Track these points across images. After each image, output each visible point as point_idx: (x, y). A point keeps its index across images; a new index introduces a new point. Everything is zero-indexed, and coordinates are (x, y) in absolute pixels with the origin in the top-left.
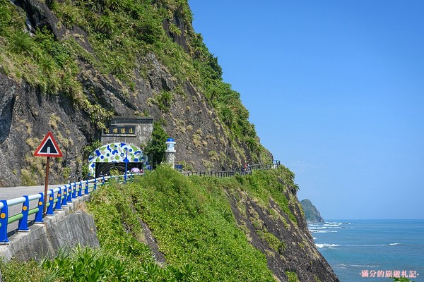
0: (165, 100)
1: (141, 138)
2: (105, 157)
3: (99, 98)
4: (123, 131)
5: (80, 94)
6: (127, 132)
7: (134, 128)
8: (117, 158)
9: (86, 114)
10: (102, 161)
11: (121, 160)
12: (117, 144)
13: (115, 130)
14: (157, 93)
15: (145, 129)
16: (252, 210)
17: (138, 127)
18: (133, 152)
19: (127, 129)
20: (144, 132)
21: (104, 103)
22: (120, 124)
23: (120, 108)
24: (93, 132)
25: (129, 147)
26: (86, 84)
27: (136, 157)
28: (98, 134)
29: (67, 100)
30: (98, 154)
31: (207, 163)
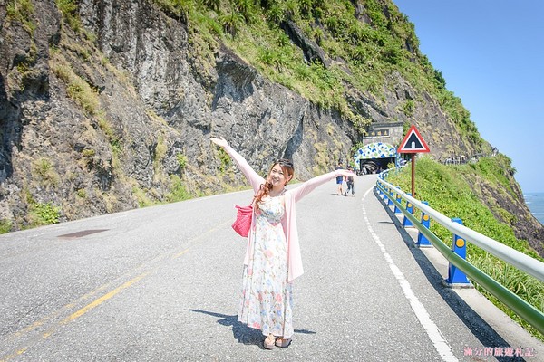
0: (409, 107)
1: (394, 138)
2: (367, 154)
3: (359, 109)
4: (379, 133)
5: (346, 108)
6: (382, 134)
7: (388, 131)
8: (376, 154)
9: (351, 123)
10: (364, 158)
11: (379, 156)
12: (376, 144)
13: (373, 133)
14: (402, 102)
15: (396, 131)
16: (486, 191)
17: (391, 130)
18: (388, 149)
19: (382, 132)
20: (396, 133)
21: (363, 113)
22: (377, 128)
23: (376, 116)
24: (356, 136)
25: (384, 145)
26: (349, 100)
27: (390, 153)
28: (360, 136)
29: (337, 113)
30: (361, 152)
31: (445, 155)
